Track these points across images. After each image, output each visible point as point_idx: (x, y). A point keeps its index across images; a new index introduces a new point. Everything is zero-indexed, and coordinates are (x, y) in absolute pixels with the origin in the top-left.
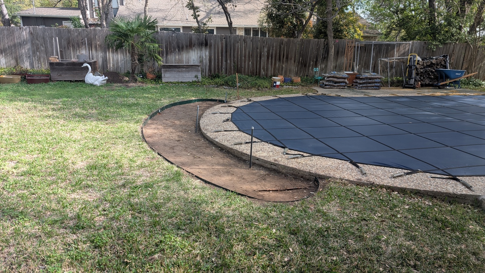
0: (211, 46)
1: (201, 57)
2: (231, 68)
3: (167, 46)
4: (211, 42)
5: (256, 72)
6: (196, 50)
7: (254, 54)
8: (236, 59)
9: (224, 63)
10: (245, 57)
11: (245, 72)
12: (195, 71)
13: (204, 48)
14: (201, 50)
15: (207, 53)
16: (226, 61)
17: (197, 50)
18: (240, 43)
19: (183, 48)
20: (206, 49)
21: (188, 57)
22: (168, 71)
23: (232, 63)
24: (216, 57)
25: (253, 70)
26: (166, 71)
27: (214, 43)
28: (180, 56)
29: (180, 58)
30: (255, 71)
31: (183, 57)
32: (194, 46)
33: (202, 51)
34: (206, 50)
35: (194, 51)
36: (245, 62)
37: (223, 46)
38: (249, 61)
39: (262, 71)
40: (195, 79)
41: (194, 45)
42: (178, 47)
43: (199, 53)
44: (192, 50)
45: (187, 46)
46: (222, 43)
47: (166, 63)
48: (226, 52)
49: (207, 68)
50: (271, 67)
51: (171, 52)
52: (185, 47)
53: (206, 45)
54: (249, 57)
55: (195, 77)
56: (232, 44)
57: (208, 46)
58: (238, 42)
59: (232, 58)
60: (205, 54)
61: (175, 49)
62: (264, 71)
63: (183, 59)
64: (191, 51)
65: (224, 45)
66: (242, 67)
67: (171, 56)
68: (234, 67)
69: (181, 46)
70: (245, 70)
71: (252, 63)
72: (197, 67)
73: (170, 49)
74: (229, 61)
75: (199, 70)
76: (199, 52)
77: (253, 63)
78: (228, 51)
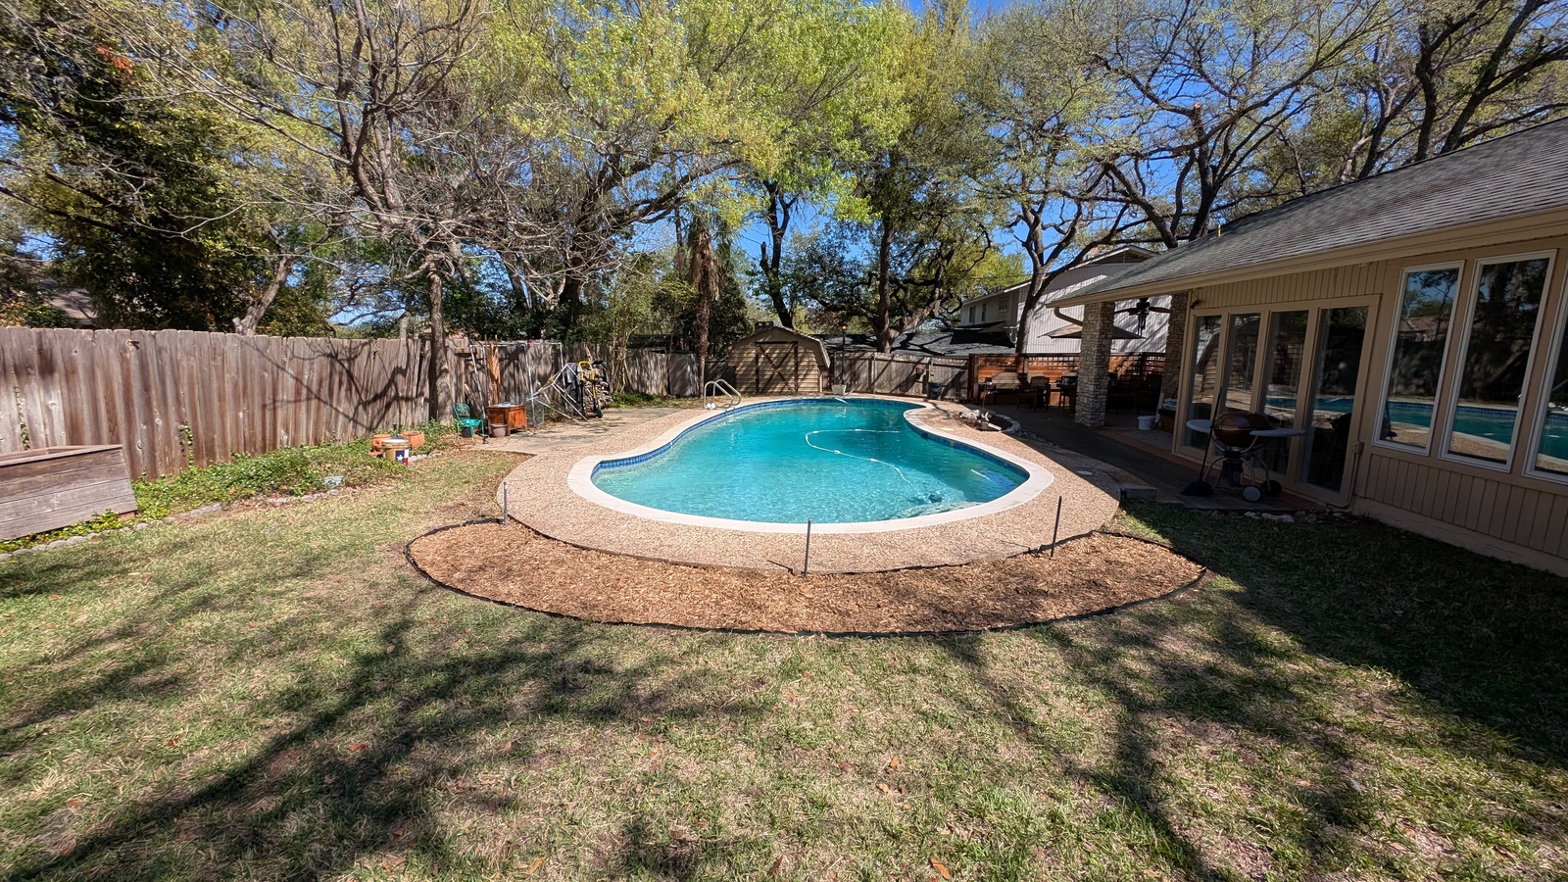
0: (70, 373)
1: (25, 420)
2: (168, 443)
4: (73, 358)
5: (264, 439)
7: (253, 387)
8: (185, 409)
9: (140, 428)
10: (221, 399)
11: (225, 445)
14: (20, 394)
15: (56, 402)
16: (149, 421)
20: (46, 389)
23: (174, 424)
25: (253, 435)
27: (88, 363)
30: (259, 438)
33: (24, 394)
34: (46, 392)
36: (222, 416)
37: (128, 370)
38: (237, 411)
39: (281, 431)
43: (6, 406)
46: (124, 361)
48: (146, 388)
50: (308, 418)
53: (47, 370)
54: (236, 398)
56: (167, 360)
57: (56, 375)
58: (189, 355)
59: (172, 409)
60: (45, 406)
62: (287, 432)
66: (214, 433)
68: (182, 435)
70: (224, 438)
71: (247, 413)
74: (158, 421)
76: (8, 403)
77: (251, 417)
78: (153, 386)
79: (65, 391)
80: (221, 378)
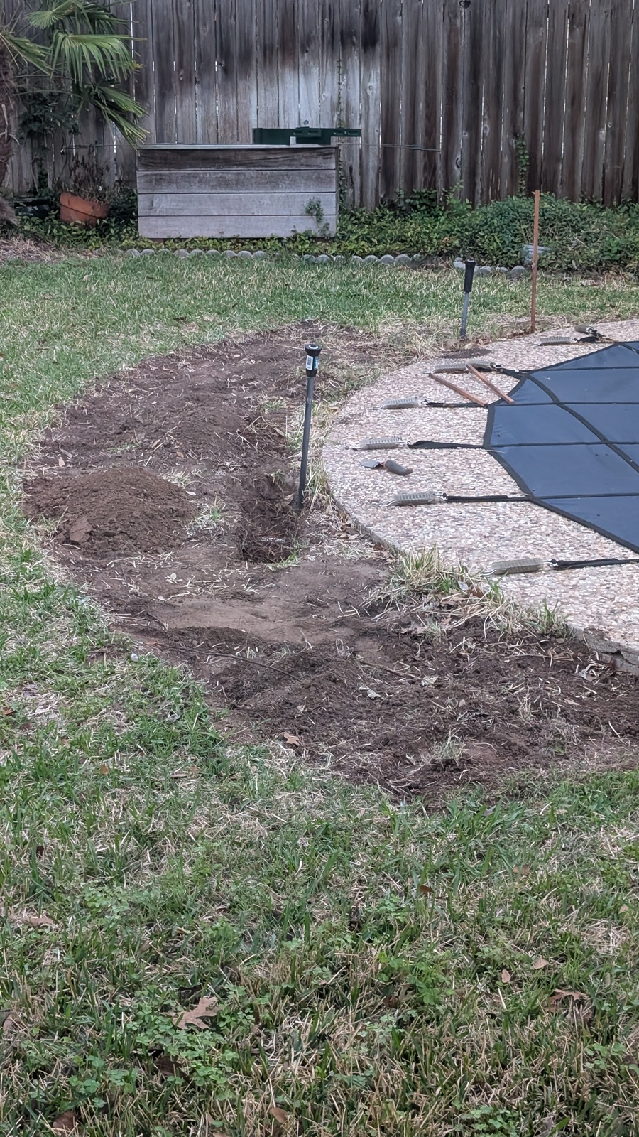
0: (392, 45)
1: (343, 105)
2: (495, 165)
3: (164, 46)
4: (394, 23)
6: (315, 71)
7: (624, 85)
8: (524, 116)
9: (462, 135)
10: (575, 101)
11: (572, 183)
12: (309, 178)
13: (355, 61)
14: (343, 70)
15: (375, 84)
16: (473, 126)
17: (321, 66)
18: (552, 26)
19: (246, 57)
20: (367, 66)
21: (272, 104)
22: (170, 182)
23: (505, 135)
24: (421, 106)
26: (159, 180)
27: (412, 31)
28: (232, 103)
29: (232, 112)
31: (247, 107)
32: (304, 50)
33: (346, 71)
34: (367, 69)
35: (307, 73)
36: (573, 130)
37: (456, 45)
38: (597, 125)
40: (307, 225)
41: (308, 41)
42: (225, 53)
43: (329, 87)
44: (296, 67)
45: (267, 51)
46: (453, 33)
47: (160, 140)
48: (475, 75)
49: (373, 162)
51: (188, 80)
52: (257, 53)
53: (370, 42)
54: (597, 103)
55: (309, 212)
56: (507, 32)
57: (379, 48)
58: (538, 24)
59: (505, 111)
60: (364, 89)
61: (205, 67)
63: (247, 115)
64: (288, 75)
65: (464, 41)
66: (558, 159)
67: (187, 102)
68: (515, 156)
69: (235, 48)
70: (572, 171)
71: (611, 133)
72: (320, 160)
73: (180, 65)
74: (485, 127)
75: (329, 177)
76: (331, 80)
78: (484, 72)
79: (384, 70)
80: (577, 64)
